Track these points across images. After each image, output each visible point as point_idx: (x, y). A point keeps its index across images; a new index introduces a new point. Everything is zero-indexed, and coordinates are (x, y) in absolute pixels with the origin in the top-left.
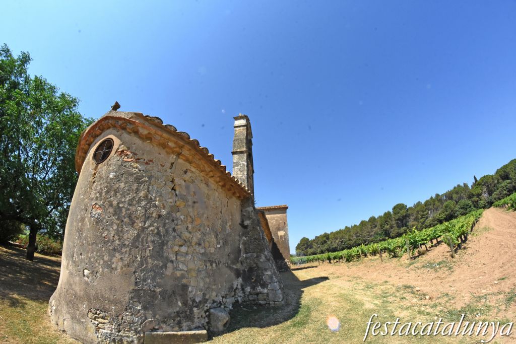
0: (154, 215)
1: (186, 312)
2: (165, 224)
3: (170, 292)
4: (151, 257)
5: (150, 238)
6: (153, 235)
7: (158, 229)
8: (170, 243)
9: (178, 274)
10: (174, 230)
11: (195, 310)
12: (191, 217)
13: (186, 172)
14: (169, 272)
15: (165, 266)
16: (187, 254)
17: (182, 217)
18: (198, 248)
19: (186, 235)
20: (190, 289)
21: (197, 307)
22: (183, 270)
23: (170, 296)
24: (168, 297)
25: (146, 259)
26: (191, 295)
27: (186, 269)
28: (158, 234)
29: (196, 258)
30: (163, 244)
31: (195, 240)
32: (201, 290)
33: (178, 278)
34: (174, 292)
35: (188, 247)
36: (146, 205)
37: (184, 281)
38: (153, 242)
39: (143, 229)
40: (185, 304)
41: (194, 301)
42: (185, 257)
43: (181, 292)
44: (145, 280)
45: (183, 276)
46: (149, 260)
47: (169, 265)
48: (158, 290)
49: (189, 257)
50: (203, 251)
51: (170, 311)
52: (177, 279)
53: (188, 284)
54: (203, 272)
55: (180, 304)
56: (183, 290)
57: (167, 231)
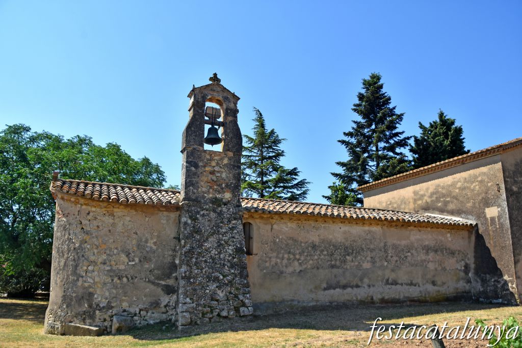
0: (72, 249)
1: (90, 312)
2: (77, 253)
3: (80, 297)
4: (71, 274)
5: (71, 263)
6: (72, 261)
7: (74, 257)
8: (81, 264)
9: (86, 285)
10: (83, 256)
11: (97, 312)
12: (95, 245)
13: (88, 214)
14: (80, 283)
15: (78, 280)
16: (93, 271)
17: (88, 246)
18: (102, 267)
19: (92, 258)
20: (96, 296)
21: (99, 310)
22: (90, 282)
23: (80, 299)
24: (80, 300)
25: (69, 276)
26: (96, 301)
27: (92, 282)
28: (74, 260)
29: (100, 274)
30: (76, 266)
31: (100, 260)
32: (106, 299)
33: (87, 287)
34: (83, 297)
35: (94, 266)
36: (68, 243)
37: (91, 290)
38: (72, 265)
39: (68, 258)
40: (90, 306)
41: (98, 305)
42: (91, 273)
43: (88, 298)
44: (68, 289)
45: (90, 287)
46: (70, 277)
47: (80, 279)
48: (74, 295)
49: (96, 273)
50: (108, 268)
51: (80, 310)
52: (85, 288)
53: (94, 292)
54: (108, 285)
55: (86, 305)
56: (89, 297)
57: (78, 257)
